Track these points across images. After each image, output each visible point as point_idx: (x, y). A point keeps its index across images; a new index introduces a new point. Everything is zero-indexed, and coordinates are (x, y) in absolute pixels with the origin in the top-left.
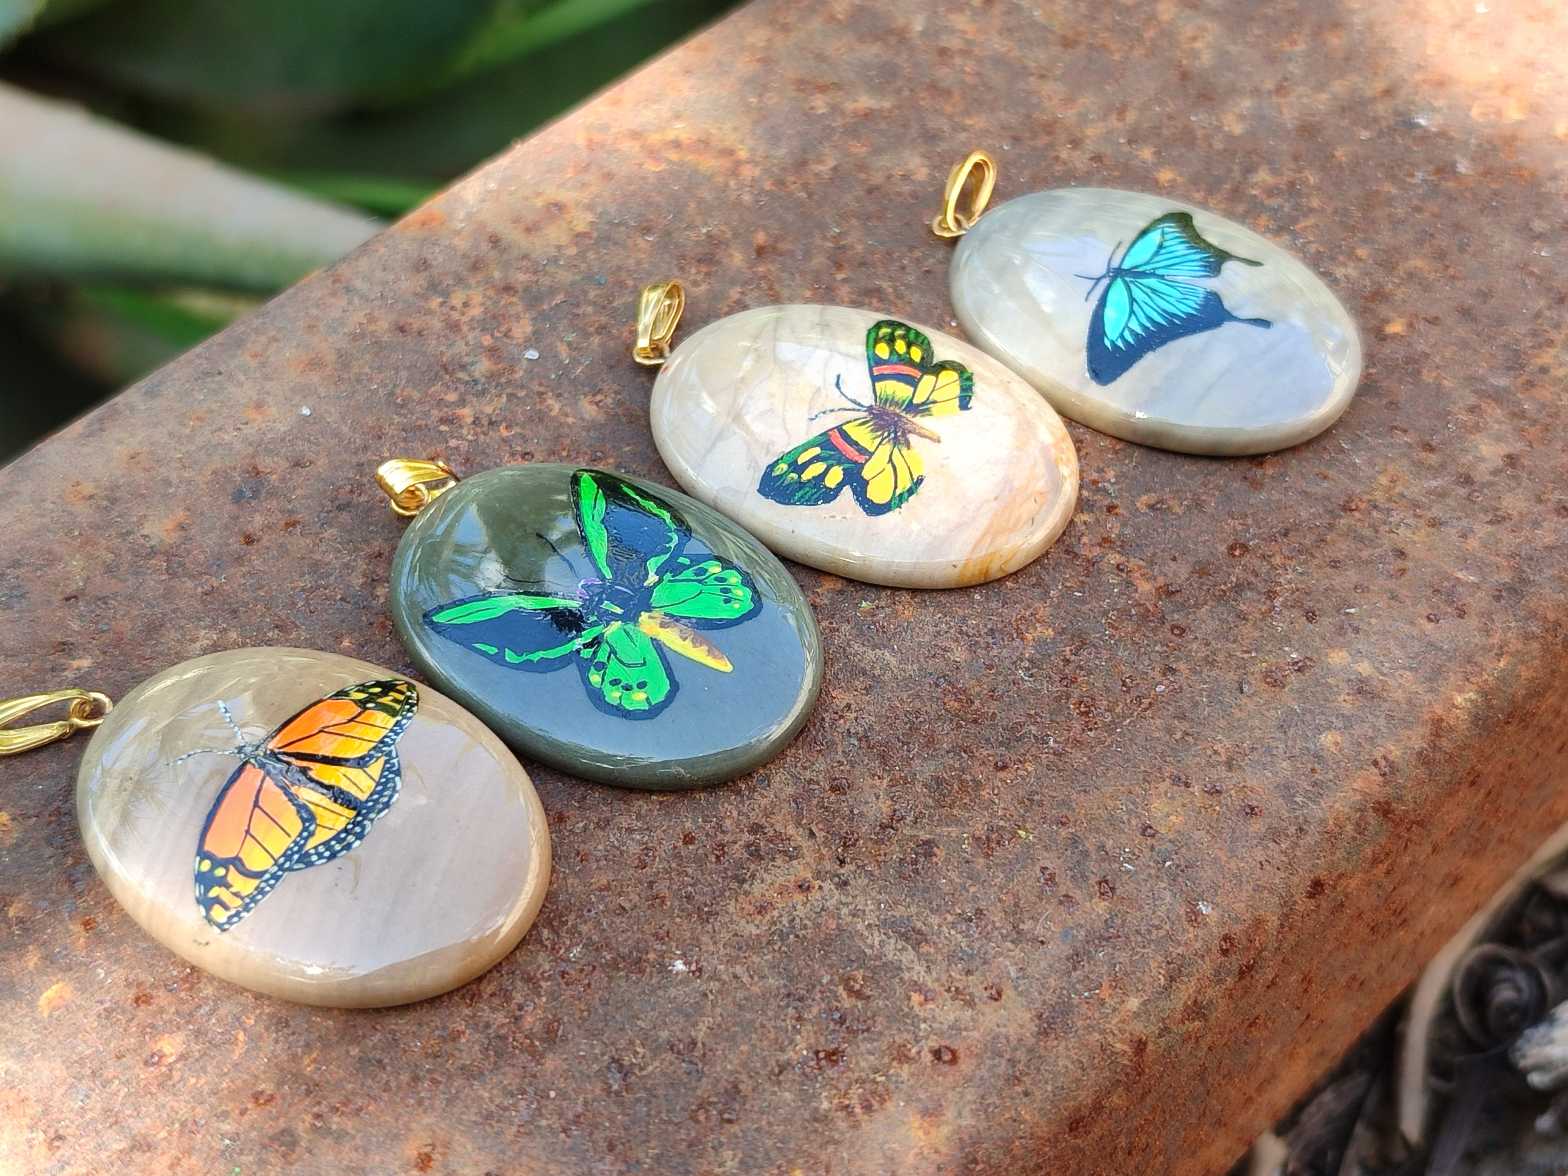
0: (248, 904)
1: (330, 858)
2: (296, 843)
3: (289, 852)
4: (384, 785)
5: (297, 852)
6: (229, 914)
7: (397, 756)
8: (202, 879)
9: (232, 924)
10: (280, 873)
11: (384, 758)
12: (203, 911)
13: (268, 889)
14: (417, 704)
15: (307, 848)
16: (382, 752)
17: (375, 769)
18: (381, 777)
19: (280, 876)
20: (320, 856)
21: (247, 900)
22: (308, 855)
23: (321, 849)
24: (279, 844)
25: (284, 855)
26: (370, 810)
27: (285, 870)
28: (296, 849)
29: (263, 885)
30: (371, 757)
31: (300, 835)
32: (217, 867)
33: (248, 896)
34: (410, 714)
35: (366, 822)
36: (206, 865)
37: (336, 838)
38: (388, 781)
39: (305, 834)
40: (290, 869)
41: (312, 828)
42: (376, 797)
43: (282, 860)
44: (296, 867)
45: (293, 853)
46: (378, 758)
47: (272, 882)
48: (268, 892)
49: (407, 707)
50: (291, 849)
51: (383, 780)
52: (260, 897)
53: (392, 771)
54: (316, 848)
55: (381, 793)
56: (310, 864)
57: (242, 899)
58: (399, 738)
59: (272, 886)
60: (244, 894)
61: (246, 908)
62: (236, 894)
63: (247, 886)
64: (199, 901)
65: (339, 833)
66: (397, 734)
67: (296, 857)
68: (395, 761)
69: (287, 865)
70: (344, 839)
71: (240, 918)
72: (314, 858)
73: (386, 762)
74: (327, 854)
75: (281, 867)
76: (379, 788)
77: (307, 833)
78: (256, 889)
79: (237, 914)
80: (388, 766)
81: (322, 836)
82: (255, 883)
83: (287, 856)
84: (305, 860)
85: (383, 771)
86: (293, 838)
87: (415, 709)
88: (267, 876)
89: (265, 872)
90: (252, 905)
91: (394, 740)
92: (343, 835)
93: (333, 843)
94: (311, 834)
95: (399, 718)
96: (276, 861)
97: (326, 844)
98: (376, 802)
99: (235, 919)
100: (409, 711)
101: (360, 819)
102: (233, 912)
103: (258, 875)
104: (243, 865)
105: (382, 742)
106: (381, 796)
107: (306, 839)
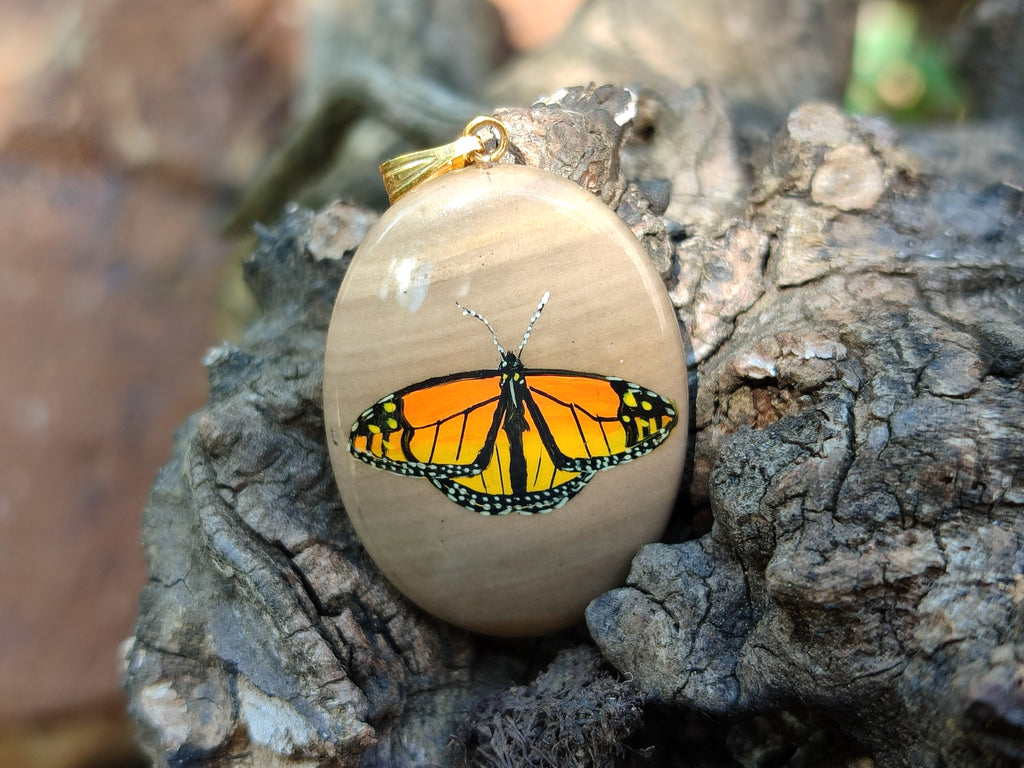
0: (382, 463)
1: (459, 503)
2: (455, 468)
3: (444, 469)
4: (552, 495)
5: (447, 474)
6: (366, 452)
7: (587, 482)
8: (378, 408)
9: (360, 458)
10: (422, 473)
11: (578, 475)
12: (354, 428)
13: (404, 471)
14: (654, 447)
15: (455, 479)
16: (584, 468)
17: (565, 476)
18: (560, 487)
19: (420, 475)
20: (457, 494)
21: (385, 460)
22: (451, 484)
23: (463, 491)
24: (445, 456)
25: (439, 466)
26: (523, 503)
27: (427, 475)
28: (450, 472)
29: (405, 466)
30: (573, 465)
31: (463, 467)
32: (395, 418)
33: (388, 459)
34: (639, 454)
35: (509, 508)
36: (390, 408)
37: (480, 496)
38: (560, 495)
39: (467, 470)
40: (431, 479)
41: (476, 471)
42: (537, 497)
43: (433, 467)
44: (435, 482)
45: (445, 472)
46: (576, 471)
47: (412, 471)
48: (401, 473)
49: (646, 445)
50: (447, 468)
51: (557, 491)
52: (394, 469)
53: (571, 490)
54: (461, 486)
55: (543, 498)
56: (445, 491)
57: (384, 456)
58: (607, 468)
59: (408, 474)
60: (387, 455)
61: (379, 464)
62: (384, 449)
63: (395, 453)
64: (360, 419)
65: (486, 495)
66: (610, 463)
67: (443, 476)
68: (581, 484)
69: (432, 474)
70: (484, 503)
71: (368, 462)
72: (452, 491)
73: (576, 480)
74: (462, 498)
75: (427, 471)
76: (547, 494)
77: (468, 471)
78: (398, 462)
79: (370, 459)
80: (573, 483)
81: (474, 484)
82: (402, 458)
83: (440, 469)
84: (446, 485)
85: (565, 484)
86: (457, 464)
87: (648, 451)
88: (414, 465)
89: (416, 461)
90: (384, 466)
91: (602, 466)
92: (485, 499)
93: (474, 496)
94: (470, 475)
95: (629, 450)
96: (429, 463)
97: (470, 492)
98: (534, 501)
99: (366, 460)
100: (643, 450)
101: (509, 500)
102: (370, 454)
103: (410, 457)
104: (410, 440)
105: (594, 460)
106: (541, 501)
107: (463, 474)
